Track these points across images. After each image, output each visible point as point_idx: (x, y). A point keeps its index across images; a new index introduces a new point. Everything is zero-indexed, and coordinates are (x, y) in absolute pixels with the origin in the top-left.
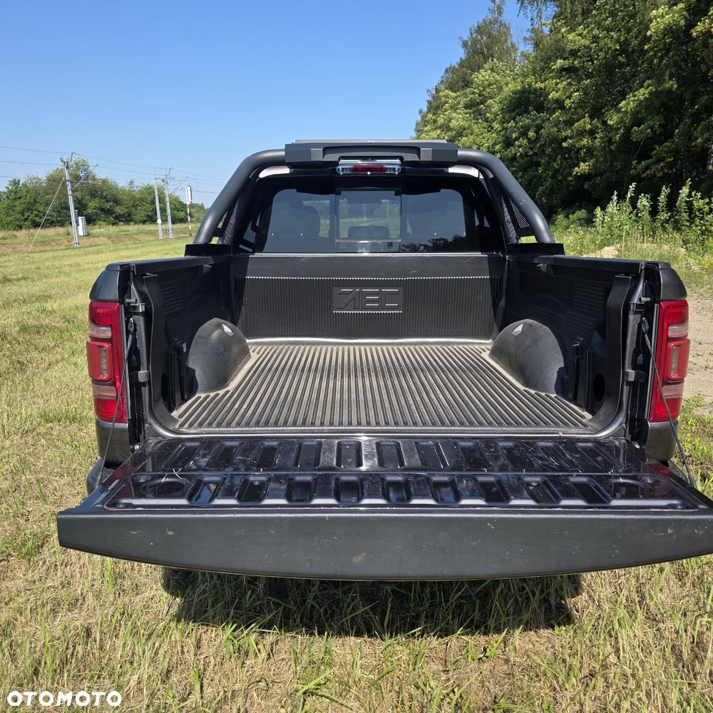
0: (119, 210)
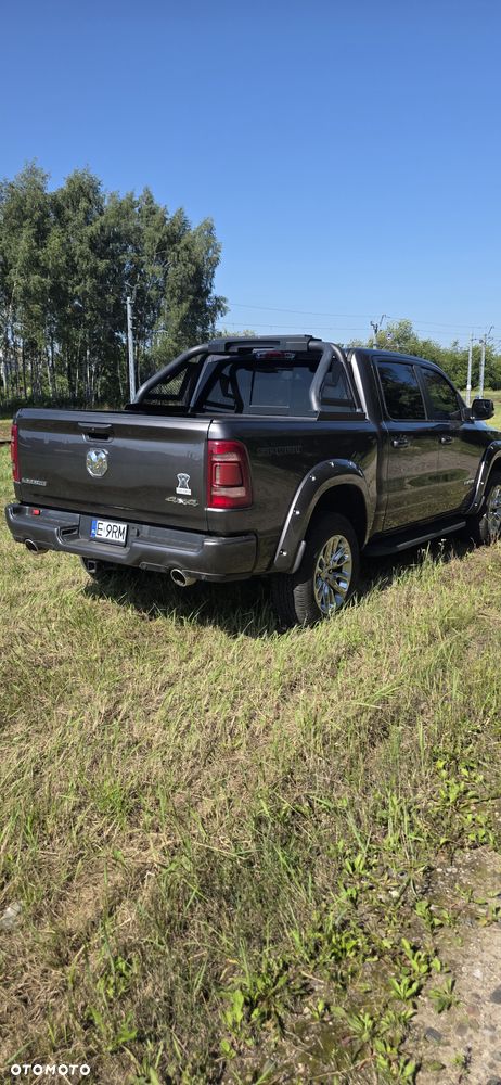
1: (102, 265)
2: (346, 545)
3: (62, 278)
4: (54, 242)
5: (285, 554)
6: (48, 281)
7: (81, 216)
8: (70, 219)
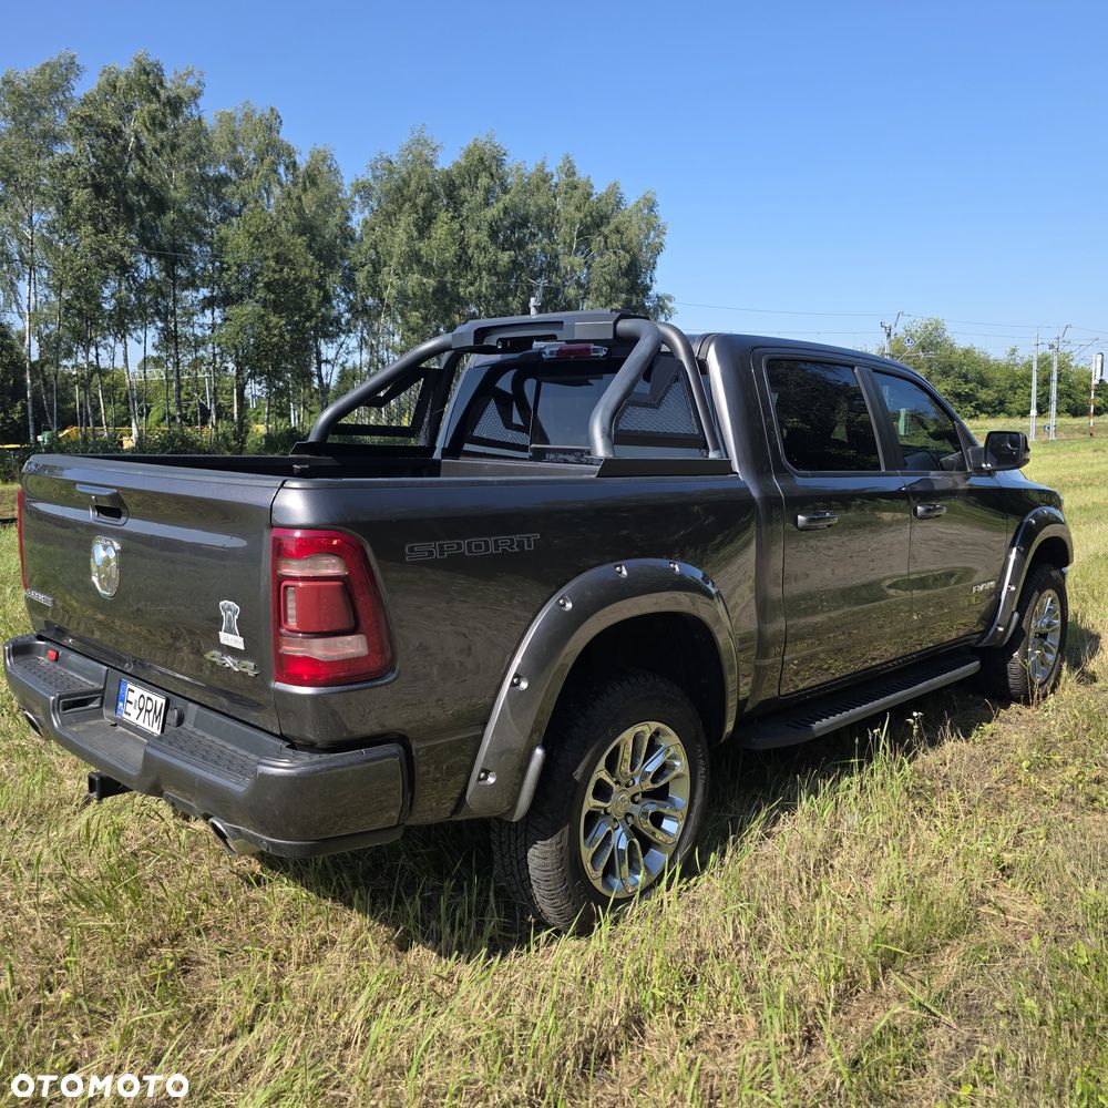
0: (984, 395)
1: (505, 257)
2: (671, 742)
3: (449, 277)
4: (440, 231)
5: (491, 780)
6: (431, 282)
7: (480, 195)
8: (466, 201)
